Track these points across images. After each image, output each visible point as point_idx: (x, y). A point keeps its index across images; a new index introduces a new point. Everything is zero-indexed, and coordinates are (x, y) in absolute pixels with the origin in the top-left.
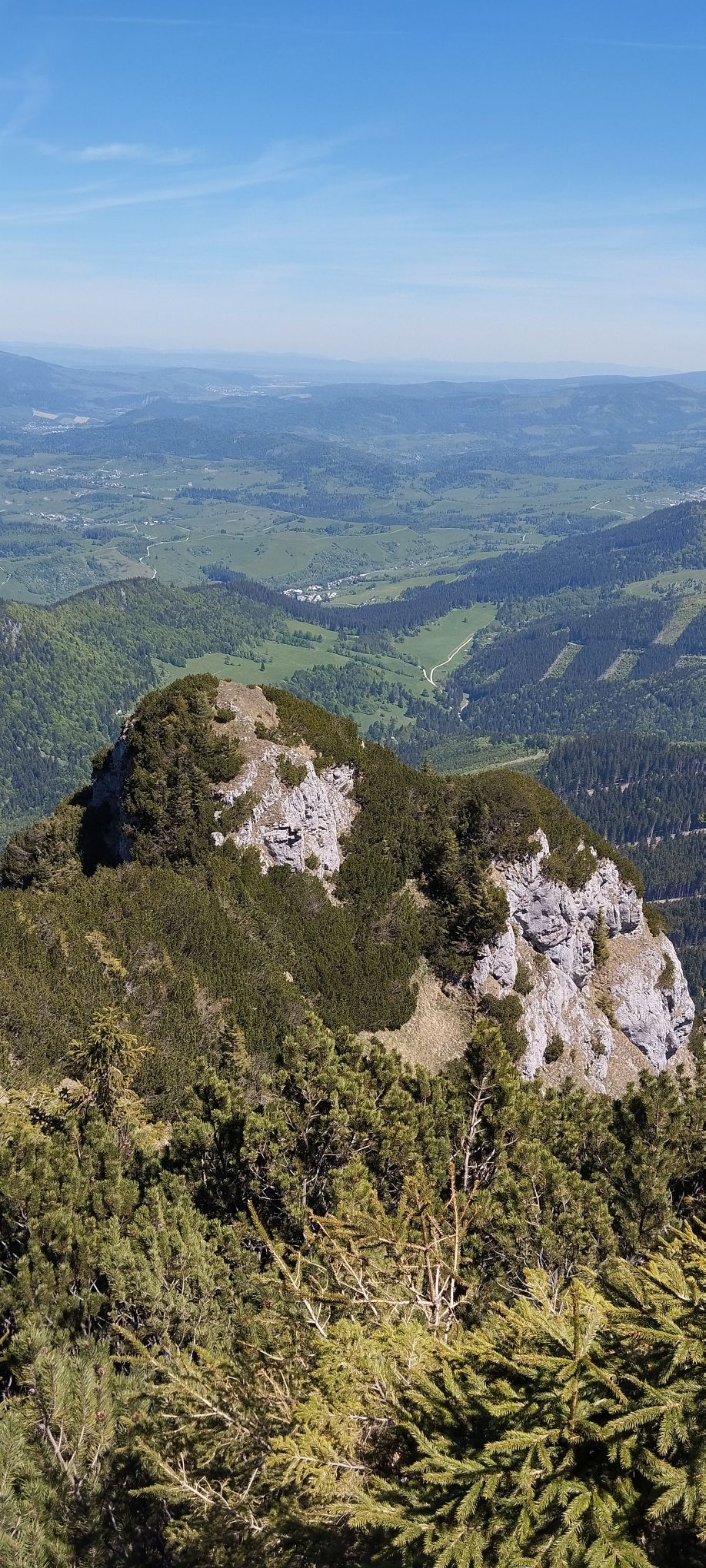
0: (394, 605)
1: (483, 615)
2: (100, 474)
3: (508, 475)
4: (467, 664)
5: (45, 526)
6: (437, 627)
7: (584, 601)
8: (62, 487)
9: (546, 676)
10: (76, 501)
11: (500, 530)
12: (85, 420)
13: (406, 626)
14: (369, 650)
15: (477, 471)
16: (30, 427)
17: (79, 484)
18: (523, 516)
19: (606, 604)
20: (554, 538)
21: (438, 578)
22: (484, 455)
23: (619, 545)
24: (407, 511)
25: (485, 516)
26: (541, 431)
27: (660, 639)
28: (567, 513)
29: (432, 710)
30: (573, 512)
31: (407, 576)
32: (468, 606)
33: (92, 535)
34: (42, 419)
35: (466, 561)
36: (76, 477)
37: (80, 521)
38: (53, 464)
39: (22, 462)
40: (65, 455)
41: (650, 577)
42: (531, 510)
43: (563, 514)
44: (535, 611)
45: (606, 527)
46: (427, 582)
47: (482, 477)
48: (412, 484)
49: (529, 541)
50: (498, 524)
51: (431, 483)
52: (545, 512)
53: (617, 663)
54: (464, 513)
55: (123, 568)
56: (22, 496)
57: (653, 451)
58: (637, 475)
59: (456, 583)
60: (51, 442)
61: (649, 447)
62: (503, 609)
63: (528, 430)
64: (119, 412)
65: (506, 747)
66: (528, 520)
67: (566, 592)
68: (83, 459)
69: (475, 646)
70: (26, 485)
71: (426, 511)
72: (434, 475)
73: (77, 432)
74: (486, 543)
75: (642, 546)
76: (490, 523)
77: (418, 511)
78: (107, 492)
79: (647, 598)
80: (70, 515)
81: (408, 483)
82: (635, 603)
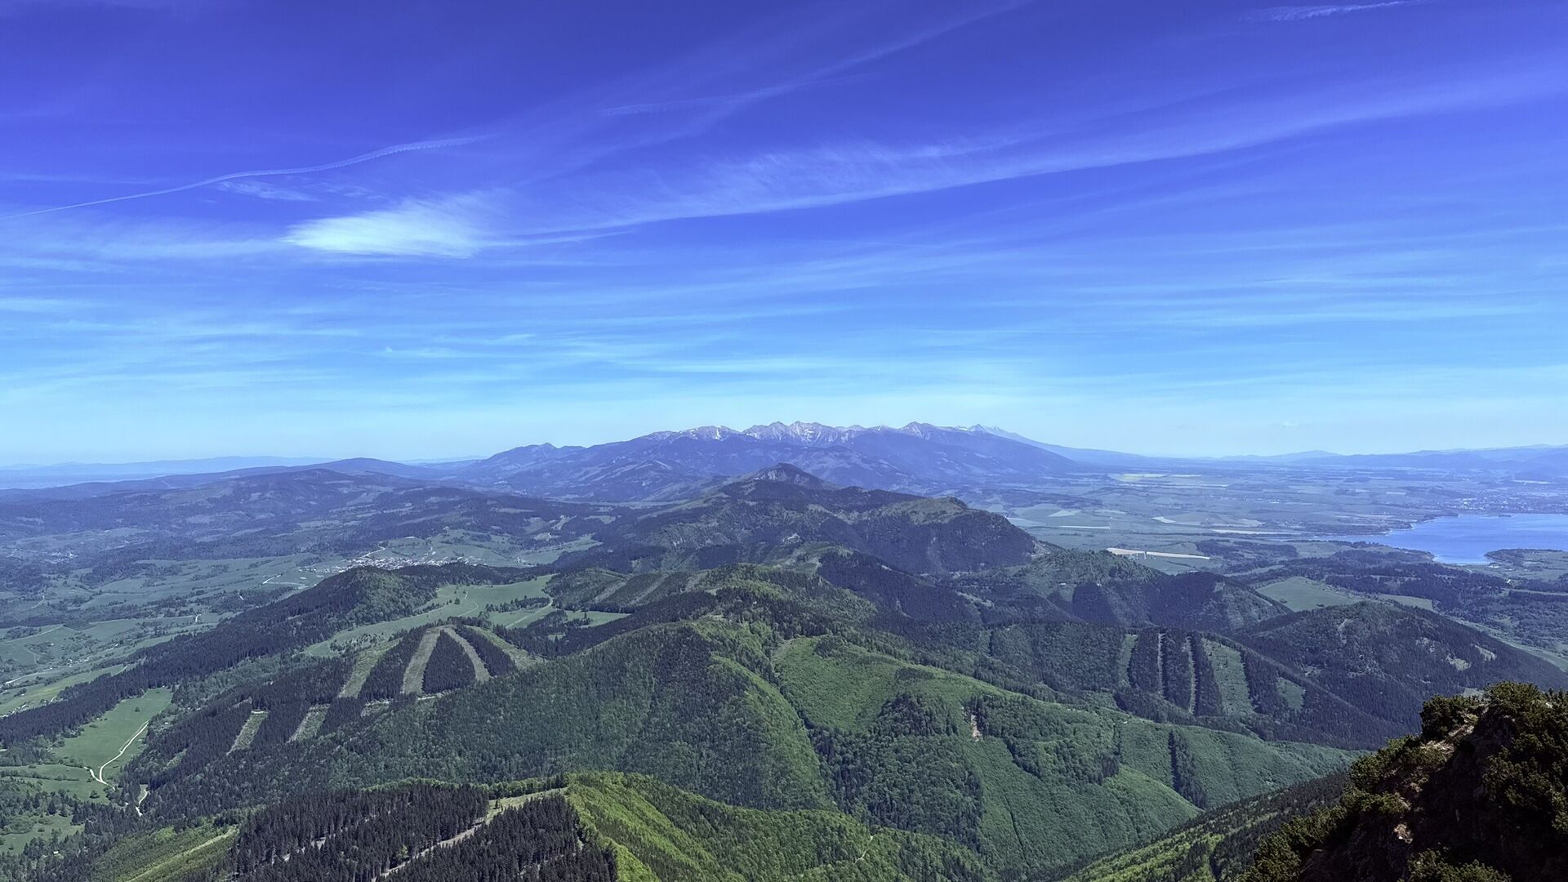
0: (50, 708)
1: (158, 700)
3: (174, 562)
4: (143, 754)
6: (104, 722)
7: (263, 670)
9: (233, 748)
11: (171, 615)
13: (66, 728)
14: (19, 761)
15: (139, 562)
18: (194, 598)
19: (288, 669)
20: (228, 615)
21: (103, 671)
22: (146, 546)
23: (292, 614)
24: (60, 610)
25: (152, 604)
26: (206, 519)
27: (343, 693)
28: (239, 590)
29: (105, 811)
30: (246, 588)
31: (65, 675)
32: (140, 694)
35: (133, 650)
41: (327, 637)
42: (202, 592)
43: (236, 592)
44: (215, 687)
45: (281, 599)
46: (89, 678)
47: (145, 567)
48: (66, 582)
49: (203, 621)
50: (167, 609)
51: (88, 579)
52: (216, 592)
53: (304, 722)
54: (128, 603)
57: (318, 527)
58: (305, 549)
59: (125, 673)
61: (312, 524)
62: (179, 691)
63: (192, 520)
65: (192, 832)
66: (199, 602)
67: (246, 664)
69: (150, 733)
71: (83, 607)
72: (90, 570)
74: (155, 630)
75: (316, 611)
76: (158, 610)
77: (75, 608)
79: (326, 657)
81: (61, 581)
82: (316, 663)
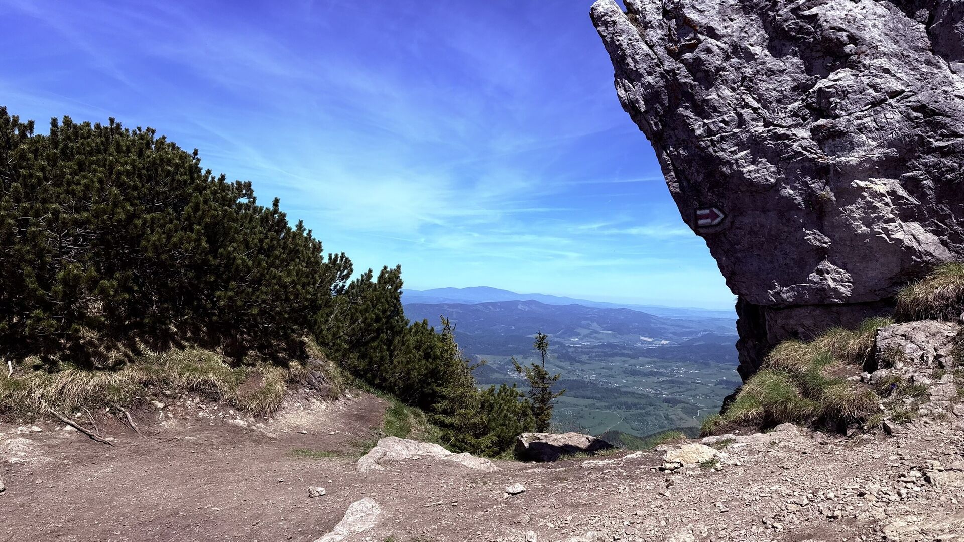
2: (674, 370)
5: (642, 395)
8: (652, 375)
10: (660, 383)
12: (667, 342)
16: (638, 345)
17: (662, 374)
33: (667, 401)
34: (644, 341)
36: (660, 371)
37: (661, 394)
38: (649, 363)
39: (633, 361)
40: (655, 359)
55: (684, 421)
56: (631, 379)
60: (649, 353)
64: (685, 339)
68: (665, 362)
70: (634, 373)
73: (662, 349)
78: (677, 380)
80: (656, 390)
